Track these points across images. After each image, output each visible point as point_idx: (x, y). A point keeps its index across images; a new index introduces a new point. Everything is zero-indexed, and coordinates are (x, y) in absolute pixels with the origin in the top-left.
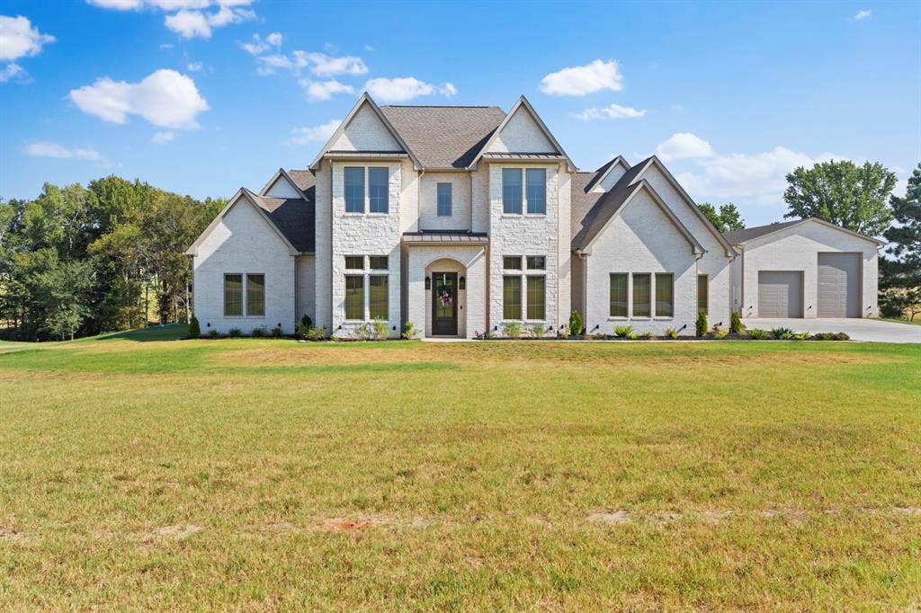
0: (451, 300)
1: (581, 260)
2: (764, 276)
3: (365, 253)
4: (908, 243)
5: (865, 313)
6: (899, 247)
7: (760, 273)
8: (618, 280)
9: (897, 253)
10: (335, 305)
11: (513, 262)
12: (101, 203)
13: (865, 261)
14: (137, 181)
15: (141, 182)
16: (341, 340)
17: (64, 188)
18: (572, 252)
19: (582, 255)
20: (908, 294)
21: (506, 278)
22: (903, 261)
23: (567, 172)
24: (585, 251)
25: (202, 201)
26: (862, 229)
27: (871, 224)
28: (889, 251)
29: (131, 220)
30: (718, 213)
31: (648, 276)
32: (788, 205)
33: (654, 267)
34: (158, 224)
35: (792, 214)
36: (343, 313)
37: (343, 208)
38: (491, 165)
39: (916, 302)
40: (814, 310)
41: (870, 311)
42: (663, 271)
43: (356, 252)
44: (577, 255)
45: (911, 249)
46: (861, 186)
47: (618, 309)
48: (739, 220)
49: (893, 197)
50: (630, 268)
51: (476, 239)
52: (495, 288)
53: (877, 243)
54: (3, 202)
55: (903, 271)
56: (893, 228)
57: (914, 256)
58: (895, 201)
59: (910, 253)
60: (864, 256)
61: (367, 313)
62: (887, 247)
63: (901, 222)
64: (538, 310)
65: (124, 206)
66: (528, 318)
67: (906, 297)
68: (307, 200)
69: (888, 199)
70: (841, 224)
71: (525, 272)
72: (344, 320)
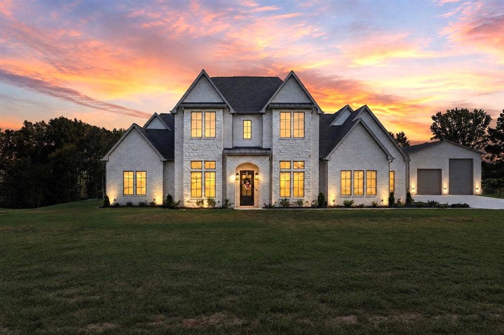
0: (250, 186)
1: (324, 163)
2: (420, 172)
3: (202, 159)
4: (498, 154)
5: (475, 192)
6: (493, 156)
7: (418, 170)
9: (492, 159)
12: (55, 132)
13: (474, 163)
14: (75, 119)
15: (78, 120)
16: (189, 208)
17: (35, 123)
18: (320, 159)
19: (325, 160)
20: (498, 181)
21: (281, 173)
22: (494, 163)
23: (317, 114)
24: (327, 158)
25: (112, 130)
26: (473, 146)
27: (478, 143)
28: (487, 158)
29: (72, 141)
30: (396, 137)
32: (433, 133)
33: (366, 167)
34: (87, 143)
35: (435, 138)
36: (190, 193)
37: (190, 135)
38: (273, 110)
39: (502, 186)
40: (447, 191)
41: (477, 191)
43: (197, 159)
44: (323, 160)
45: (498, 157)
46: (472, 122)
48: (407, 141)
49: (489, 129)
50: (353, 168)
51: (264, 152)
52: (275, 179)
53: (481, 153)
54: (2, 131)
55: (495, 169)
56: (489, 145)
57: (500, 160)
58: (490, 130)
59: (499, 159)
60: (474, 161)
62: (486, 156)
63: (494, 142)
65: (68, 133)
67: (496, 183)
68: (170, 130)
69: (487, 129)
70: (461, 143)
71: (293, 170)
72: (190, 197)
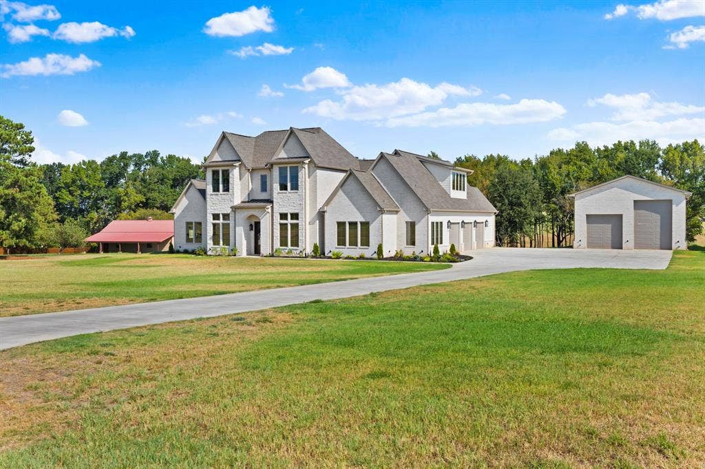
3: (220, 212)
8: (341, 225)
10: (208, 238)
11: (283, 216)
16: (211, 255)
19: (323, 212)
21: (281, 224)
23: (315, 167)
24: (324, 209)
31: (356, 223)
33: (359, 218)
36: (212, 242)
37: (212, 190)
38: (274, 166)
42: (363, 220)
43: (216, 212)
44: (320, 212)
47: (341, 242)
50: (347, 219)
52: (276, 230)
61: (221, 242)
64: (295, 242)
66: (292, 246)
71: (289, 221)
72: (212, 245)
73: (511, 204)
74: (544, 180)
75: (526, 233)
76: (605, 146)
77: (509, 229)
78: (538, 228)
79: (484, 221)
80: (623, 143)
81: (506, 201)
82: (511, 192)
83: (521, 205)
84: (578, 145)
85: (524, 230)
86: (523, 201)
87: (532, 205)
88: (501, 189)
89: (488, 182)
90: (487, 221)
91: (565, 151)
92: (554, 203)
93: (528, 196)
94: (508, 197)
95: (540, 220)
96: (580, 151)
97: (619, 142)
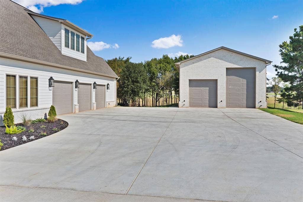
2: (192, 83)
5: (257, 105)
7: (190, 81)
13: (257, 73)
40: (224, 103)
41: (260, 104)
60: (257, 70)
73: (133, 81)
74: (149, 71)
75: (140, 97)
76: (175, 57)
77: (132, 95)
78: (146, 94)
79: (106, 84)
80: (183, 56)
81: (130, 80)
82: (133, 75)
83: (138, 82)
84: (164, 56)
85: (139, 95)
86: (139, 80)
87: (144, 82)
88: (128, 74)
89: (121, 70)
90: (108, 84)
91: (158, 59)
92: (154, 82)
93: (142, 78)
94: (131, 78)
95: (147, 90)
96: (165, 59)
97: (182, 56)
